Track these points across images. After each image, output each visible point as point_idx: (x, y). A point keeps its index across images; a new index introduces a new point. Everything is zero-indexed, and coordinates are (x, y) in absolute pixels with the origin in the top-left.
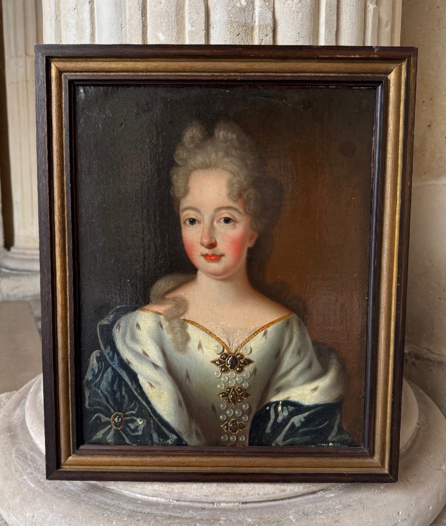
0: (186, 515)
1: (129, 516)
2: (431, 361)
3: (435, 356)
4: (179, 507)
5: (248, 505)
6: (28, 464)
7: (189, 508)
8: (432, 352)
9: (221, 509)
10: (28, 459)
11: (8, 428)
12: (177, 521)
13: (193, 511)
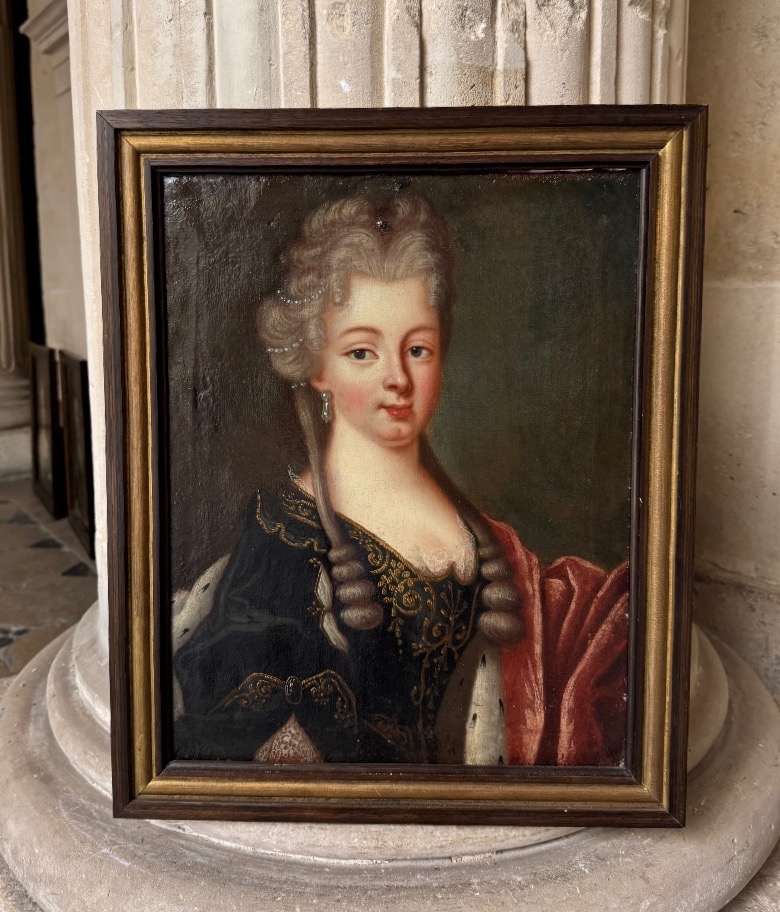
0: (413, 883)
1: (320, 896)
2: (722, 583)
3: (727, 575)
4: (396, 871)
5: (506, 855)
6: (99, 826)
7: (414, 871)
8: (720, 568)
9: (464, 866)
10: (95, 818)
11: (29, 764)
12: (403, 893)
13: (422, 875)
